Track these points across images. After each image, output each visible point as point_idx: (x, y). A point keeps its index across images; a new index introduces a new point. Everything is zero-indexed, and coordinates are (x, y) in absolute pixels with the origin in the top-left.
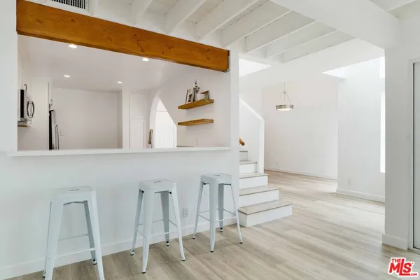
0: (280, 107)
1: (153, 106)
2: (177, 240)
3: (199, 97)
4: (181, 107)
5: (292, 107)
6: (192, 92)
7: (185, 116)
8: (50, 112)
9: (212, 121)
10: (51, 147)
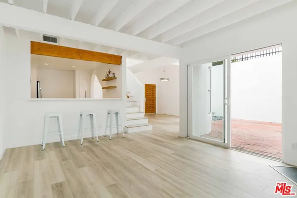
0: (162, 79)
1: (92, 79)
2: (96, 137)
3: (111, 76)
4: (103, 80)
5: (168, 79)
6: (108, 73)
7: (106, 84)
8: (37, 82)
9: (116, 87)
10: (38, 97)
